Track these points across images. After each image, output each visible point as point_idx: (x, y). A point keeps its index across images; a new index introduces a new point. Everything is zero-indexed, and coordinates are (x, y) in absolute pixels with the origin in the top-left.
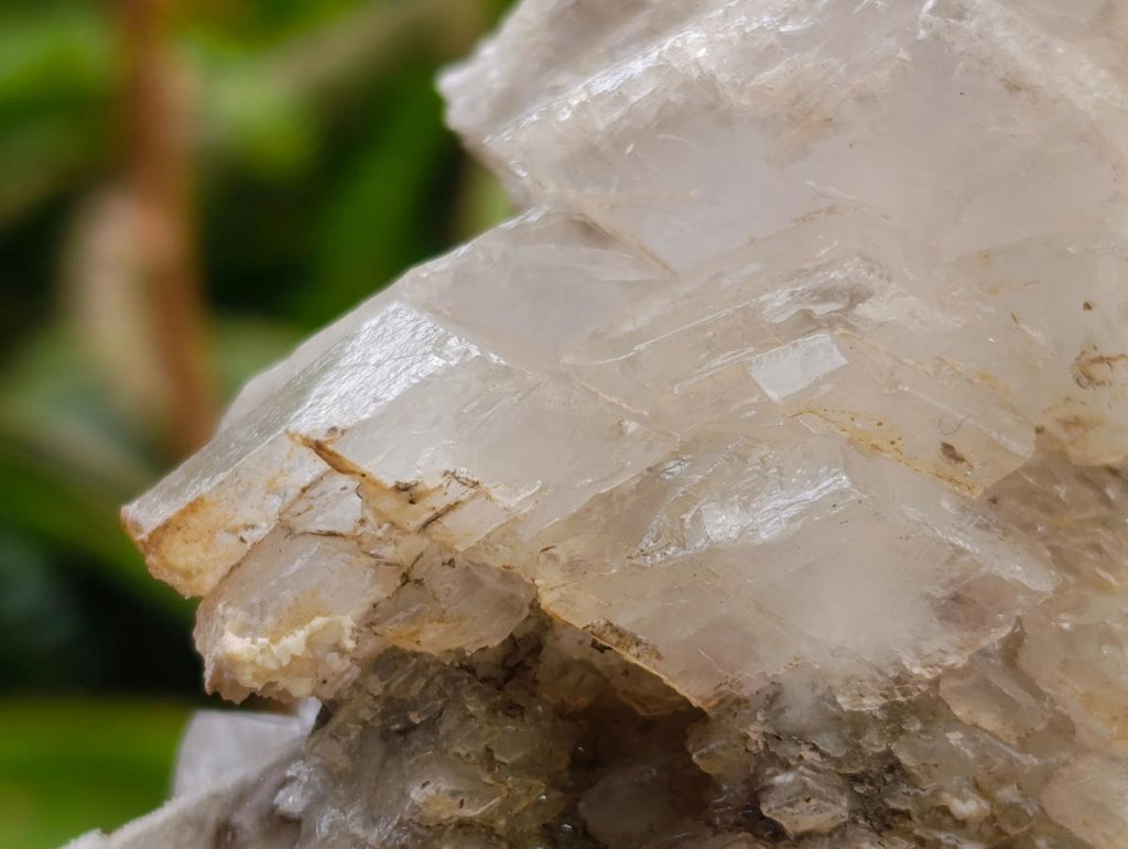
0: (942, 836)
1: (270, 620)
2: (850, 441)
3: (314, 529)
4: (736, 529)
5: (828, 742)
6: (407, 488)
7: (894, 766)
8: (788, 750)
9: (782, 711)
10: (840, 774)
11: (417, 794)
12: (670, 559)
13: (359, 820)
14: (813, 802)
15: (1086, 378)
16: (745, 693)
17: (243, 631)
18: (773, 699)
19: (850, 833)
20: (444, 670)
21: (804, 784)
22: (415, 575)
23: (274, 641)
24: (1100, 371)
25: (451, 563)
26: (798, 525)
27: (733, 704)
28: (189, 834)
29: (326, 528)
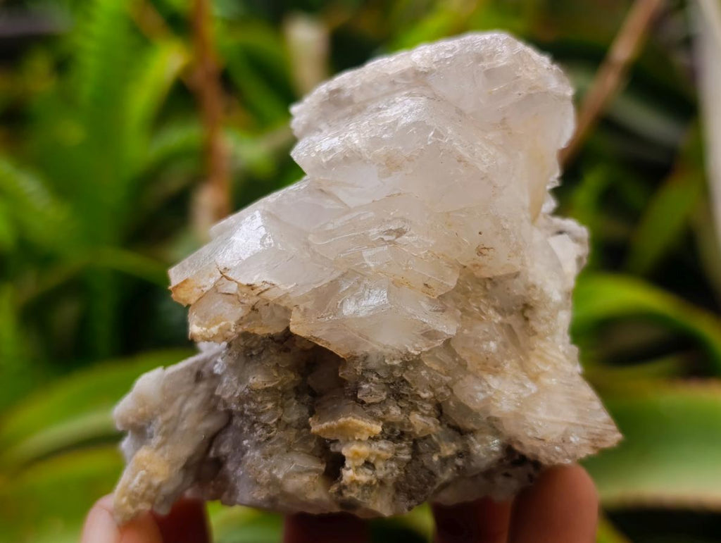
0: (418, 402)
1: (207, 323)
2: (393, 283)
3: (224, 292)
4: (353, 311)
5: (382, 373)
6: (251, 285)
7: (404, 381)
8: (368, 375)
9: (367, 363)
10: (385, 383)
11: (251, 380)
12: (330, 320)
13: (237, 381)
14: (373, 396)
15: (480, 253)
16: (357, 355)
17: (199, 324)
18: (366, 357)
19: (387, 402)
20: (263, 339)
21: (371, 390)
22: (256, 308)
23: (208, 328)
24: (485, 251)
25: (268, 305)
26: (371, 313)
27: (354, 358)
28: (188, 374)
29: (227, 292)
